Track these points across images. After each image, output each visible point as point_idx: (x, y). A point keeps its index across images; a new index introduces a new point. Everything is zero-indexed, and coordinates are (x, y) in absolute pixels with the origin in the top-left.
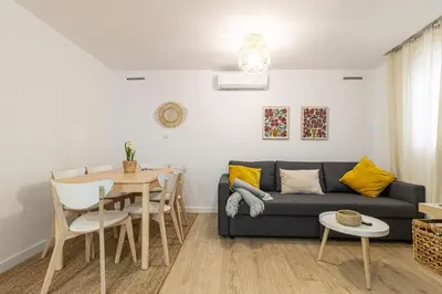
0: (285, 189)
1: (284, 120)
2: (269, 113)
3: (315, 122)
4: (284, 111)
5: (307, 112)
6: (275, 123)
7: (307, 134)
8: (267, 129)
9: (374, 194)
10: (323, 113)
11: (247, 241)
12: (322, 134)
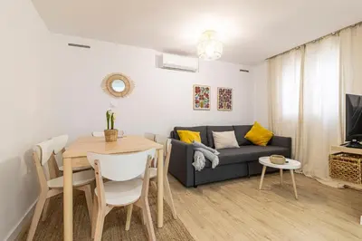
0: (218, 145)
1: (207, 96)
2: (197, 90)
3: (226, 98)
4: (208, 89)
5: (221, 91)
6: (202, 98)
7: (221, 106)
8: (197, 102)
9: (264, 144)
10: (229, 92)
11: (208, 186)
12: (229, 107)
